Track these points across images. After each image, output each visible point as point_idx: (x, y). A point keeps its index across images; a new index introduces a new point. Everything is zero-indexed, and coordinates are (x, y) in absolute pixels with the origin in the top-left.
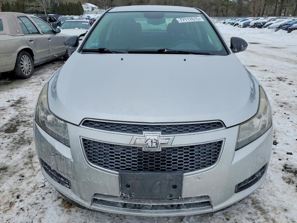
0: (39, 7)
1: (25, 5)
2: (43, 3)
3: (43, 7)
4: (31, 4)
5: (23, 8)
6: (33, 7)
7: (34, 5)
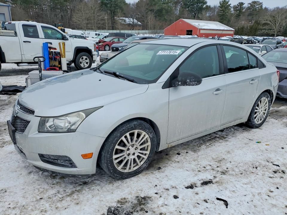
0: (271, 29)
1: (258, 28)
2: (276, 27)
3: (275, 30)
4: (264, 28)
5: (255, 31)
6: (264, 30)
7: (266, 28)
